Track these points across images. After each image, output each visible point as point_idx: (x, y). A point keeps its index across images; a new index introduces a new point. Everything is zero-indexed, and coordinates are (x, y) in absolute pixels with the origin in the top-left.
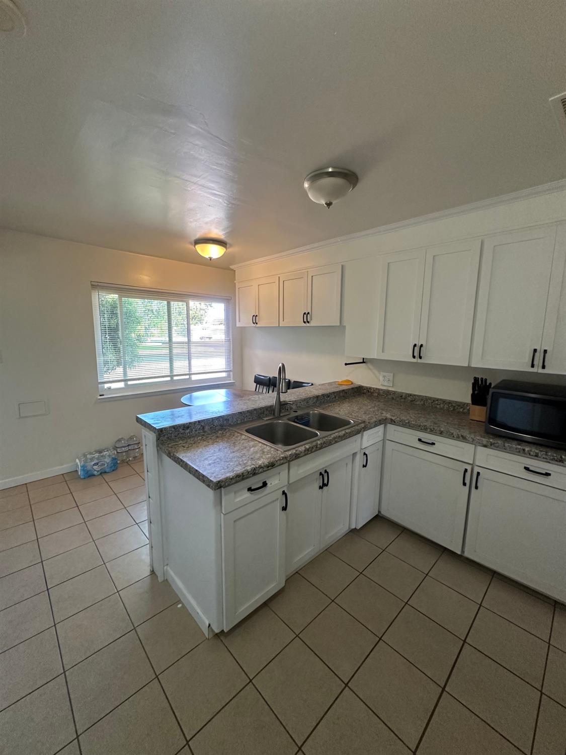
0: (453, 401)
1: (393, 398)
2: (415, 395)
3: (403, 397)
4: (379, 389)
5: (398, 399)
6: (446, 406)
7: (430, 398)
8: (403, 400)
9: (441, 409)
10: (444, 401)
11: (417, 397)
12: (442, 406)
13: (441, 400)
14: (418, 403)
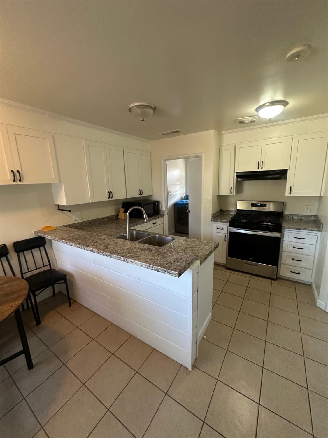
0: (110, 216)
1: (85, 226)
2: (95, 219)
3: (90, 223)
4: (75, 224)
5: (87, 225)
6: (108, 219)
7: (102, 218)
8: (90, 224)
9: (107, 221)
10: (107, 217)
11: (96, 220)
12: (106, 220)
13: (106, 217)
14: (97, 223)
